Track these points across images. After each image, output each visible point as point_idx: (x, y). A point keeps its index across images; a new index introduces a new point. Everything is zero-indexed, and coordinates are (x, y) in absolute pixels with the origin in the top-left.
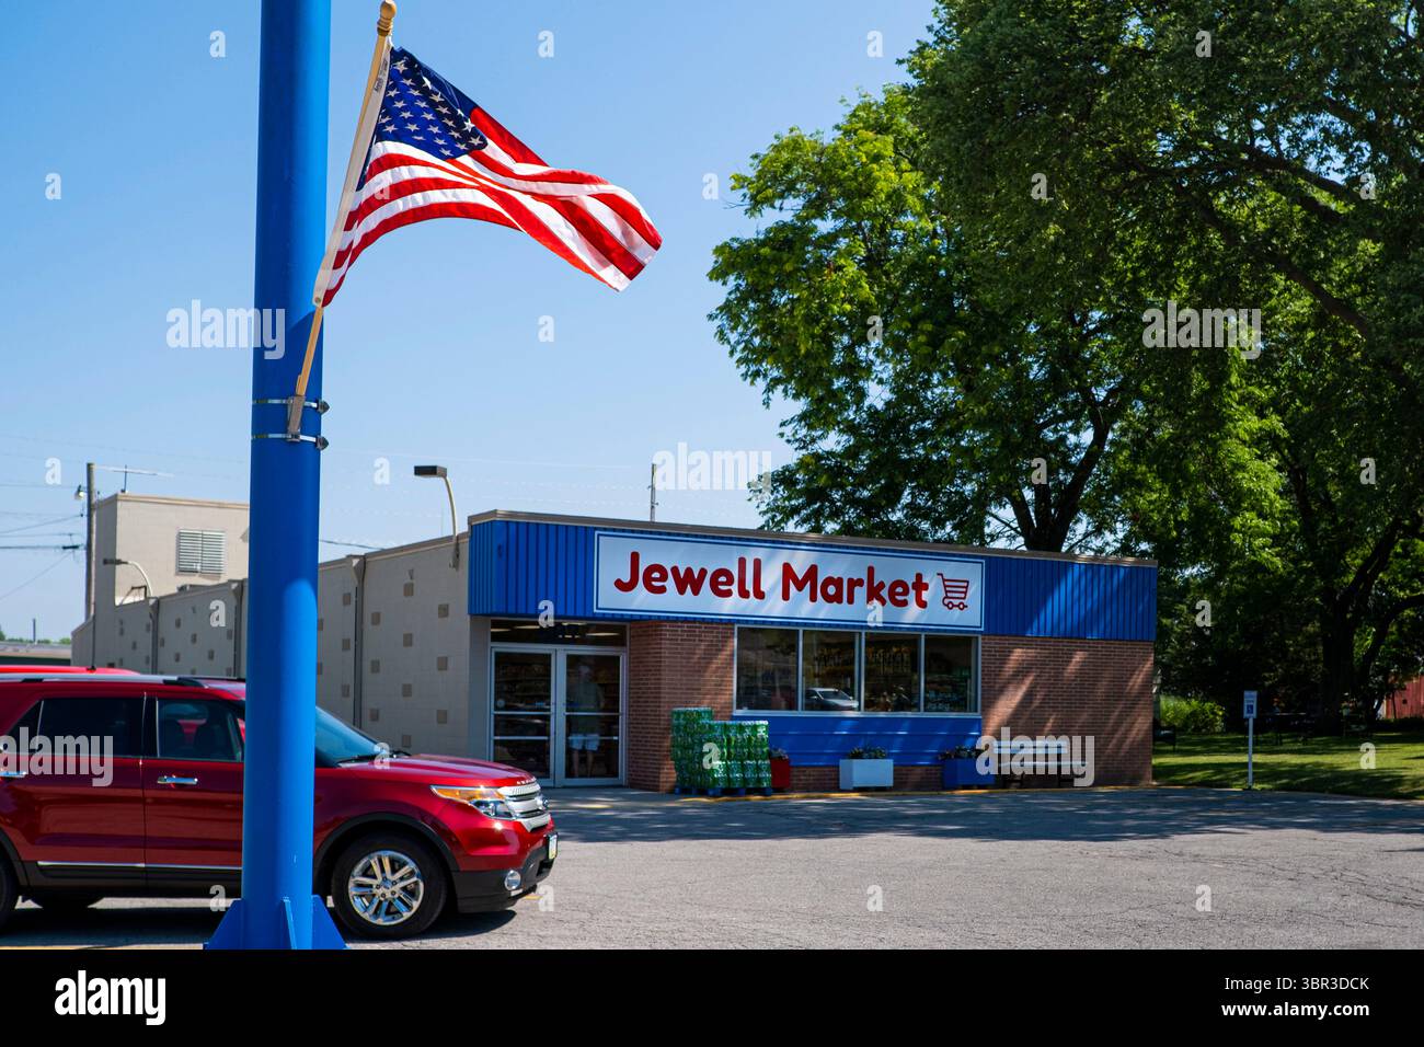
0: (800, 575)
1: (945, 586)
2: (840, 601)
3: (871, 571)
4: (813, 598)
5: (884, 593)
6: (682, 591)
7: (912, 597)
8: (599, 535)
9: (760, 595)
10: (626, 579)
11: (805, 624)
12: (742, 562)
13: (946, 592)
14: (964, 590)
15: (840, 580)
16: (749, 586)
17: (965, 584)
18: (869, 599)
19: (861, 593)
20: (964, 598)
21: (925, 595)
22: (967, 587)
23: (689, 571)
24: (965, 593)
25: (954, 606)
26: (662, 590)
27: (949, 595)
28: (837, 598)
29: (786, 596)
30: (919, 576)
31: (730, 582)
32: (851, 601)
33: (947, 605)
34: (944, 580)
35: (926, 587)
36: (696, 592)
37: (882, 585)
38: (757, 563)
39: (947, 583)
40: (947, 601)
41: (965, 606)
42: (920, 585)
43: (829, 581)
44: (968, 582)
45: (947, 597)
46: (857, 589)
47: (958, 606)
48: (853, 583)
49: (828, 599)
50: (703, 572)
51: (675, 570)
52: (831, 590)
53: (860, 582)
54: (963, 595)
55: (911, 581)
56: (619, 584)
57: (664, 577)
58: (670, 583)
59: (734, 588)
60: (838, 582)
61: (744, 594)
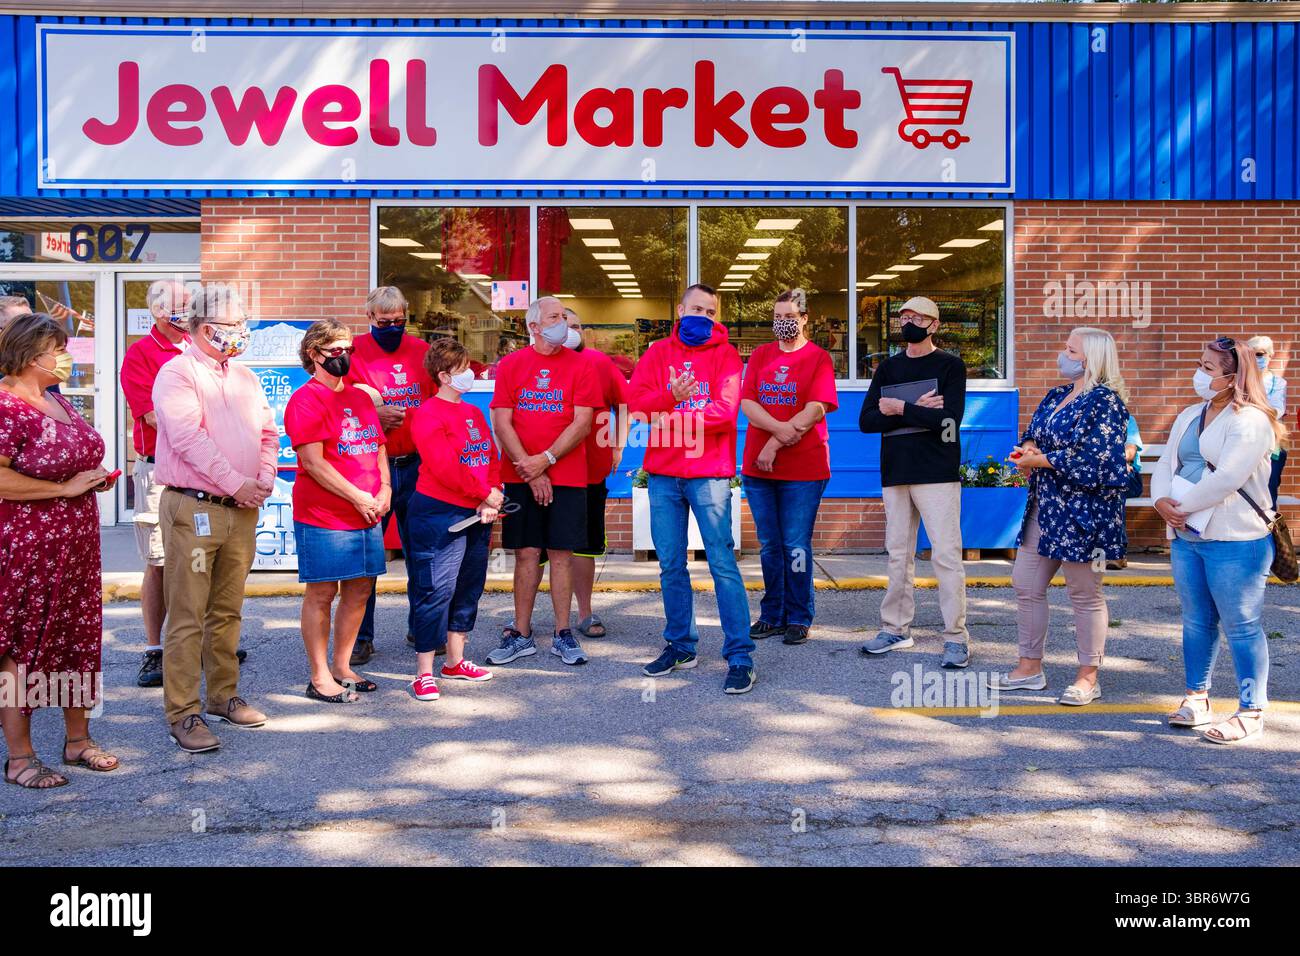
0: (523, 88)
1: (906, 97)
2: (626, 140)
3: (705, 71)
4: (557, 137)
5: (742, 118)
6: (237, 136)
7: (815, 121)
8: (44, 32)
9: (423, 136)
10: (110, 116)
11: (540, 194)
12: (380, 68)
13: (909, 109)
14: (959, 102)
15: (626, 95)
16: (397, 118)
17: (962, 90)
18: (703, 139)
19: (679, 122)
20: (960, 121)
21: (851, 119)
22: (966, 97)
23: (254, 95)
24: (962, 109)
25: (930, 139)
26: (194, 136)
27: (917, 114)
28: (620, 134)
29: (489, 134)
30: (834, 78)
31: (351, 110)
32: (653, 137)
33: (912, 139)
34: (902, 83)
35: (853, 100)
36: (271, 136)
37: (734, 101)
38: (417, 71)
39: (909, 89)
40: (910, 130)
41: (963, 140)
42: (837, 98)
43: (597, 98)
44: (968, 84)
45: (911, 120)
46: (669, 114)
47: (943, 139)
48: (657, 101)
49: (597, 137)
50: (287, 97)
51: (222, 95)
52: (603, 118)
53: (677, 98)
54: (955, 115)
55: (810, 86)
56: (96, 131)
57: (196, 110)
58: (211, 123)
59: (362, 123)
60: (620, 101)
61: (383, 134)
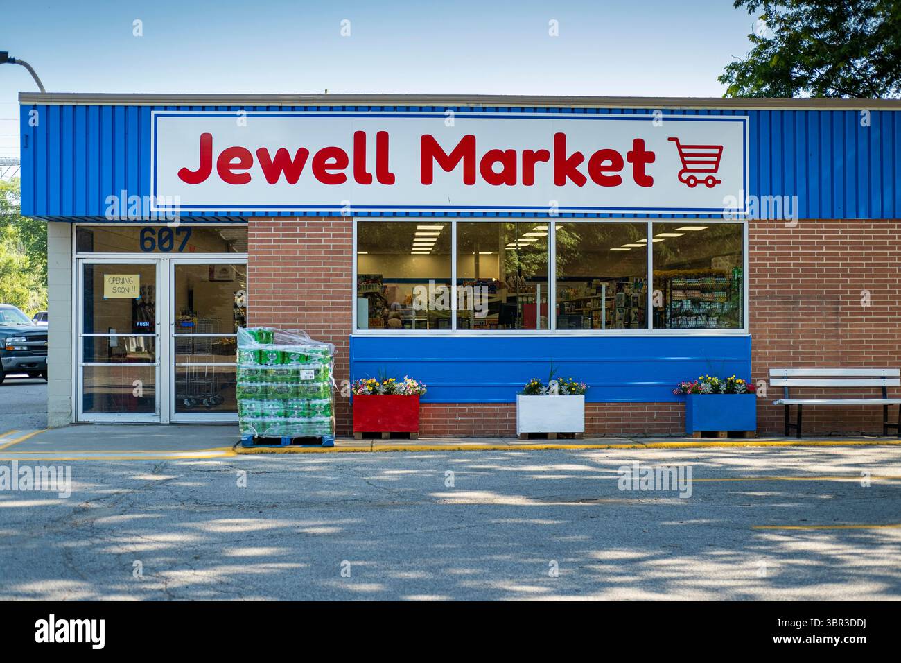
0: (448, 149)
1: (682, 155)
2: (512, 182)
3: (560, 140)
4: (469, 179)
5: (583, 168)
6: (272, 179)
7: (627, 171)
8: (156, 116)
9: (386, 178)
10: (194, 167)
11: (458, 215)
12: (360, 138)
13: (685, 163)
14: (715, 159)
15: (512, 154)
16: (371, 167)
17: (716, 151)
18: (559, 181)
19: (545, 170)
20: (715, 171)
21: (649, 169)
22: (719, 156)
23: (283, 153)
24: (717, 163)
25: (697, 182)
26: (245, 179)
27: (689, 166)
28: (508, 178)
29: (427, 178)
30: (639, 144)
31: (342, 162)
32: (529, 180)
33: (687, 182)
34: (680, 147)
35: (651, 157)
36: (293, 179)
37: (578, 158)
38: (383, 138)
39: (684, 151)
40: (685, 176)
41: (716, 182)
42: (641, 155)
43: (493, 156)
44: (721, 148)
45: (686, 170)
46: (539, 165)
47: (705, 182)
48: (531, 158)
49: (493, 179)
50: (303, 153)
51: (263, 153)
52: (498, 168)
53: (543, 155)
54: (713, 167)
55: (624, 149)
56: (185, 175)
57: (247, 163)
58: (256, 170)
59: (349, 171)
60: (508, 157)
61: (362, 177)
